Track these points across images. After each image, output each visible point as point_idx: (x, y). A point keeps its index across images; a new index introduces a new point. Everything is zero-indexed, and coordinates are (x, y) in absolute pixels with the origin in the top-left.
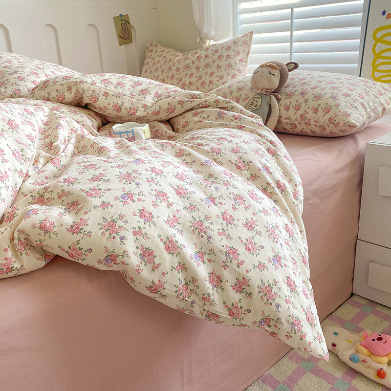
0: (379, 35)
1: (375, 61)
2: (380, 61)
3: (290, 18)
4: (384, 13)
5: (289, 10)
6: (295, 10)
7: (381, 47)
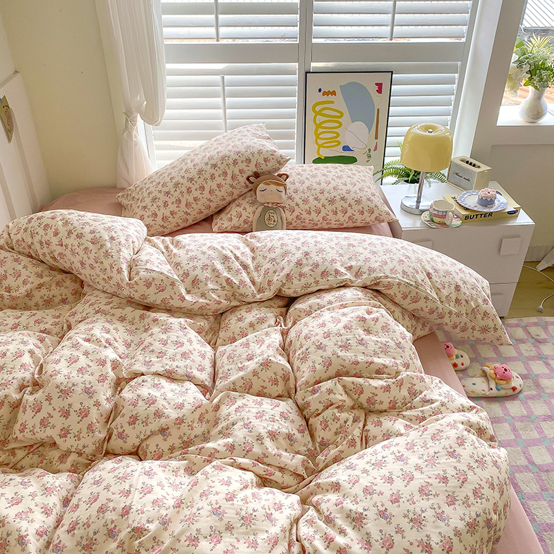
0: (318, 109)
1: (316, 130)
2: (321, 130)
3: (221, 84)
4: (320, 90)
5: (219, 77)
6: (225, 77)
7: (320, 119)
